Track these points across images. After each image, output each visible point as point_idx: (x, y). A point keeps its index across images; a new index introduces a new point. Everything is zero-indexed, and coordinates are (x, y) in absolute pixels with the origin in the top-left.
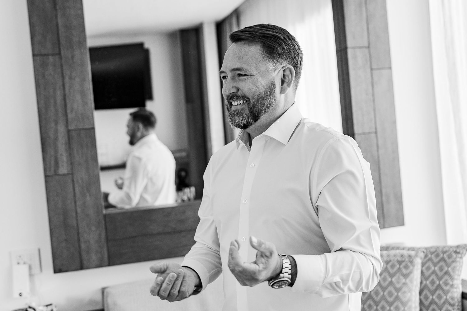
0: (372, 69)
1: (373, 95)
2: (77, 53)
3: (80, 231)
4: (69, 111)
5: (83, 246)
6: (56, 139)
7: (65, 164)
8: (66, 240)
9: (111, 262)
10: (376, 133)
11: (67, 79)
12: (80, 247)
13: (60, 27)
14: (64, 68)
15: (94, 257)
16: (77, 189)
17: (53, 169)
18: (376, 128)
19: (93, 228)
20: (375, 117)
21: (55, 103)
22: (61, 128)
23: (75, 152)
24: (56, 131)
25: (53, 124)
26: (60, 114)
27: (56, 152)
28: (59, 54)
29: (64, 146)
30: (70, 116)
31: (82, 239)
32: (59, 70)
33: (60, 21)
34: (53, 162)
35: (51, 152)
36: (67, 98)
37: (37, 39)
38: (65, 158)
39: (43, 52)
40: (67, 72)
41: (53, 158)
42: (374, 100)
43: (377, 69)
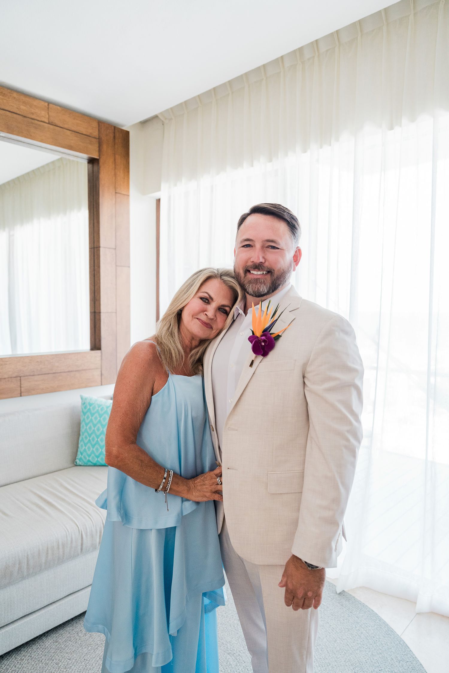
0: (116, 266)
1: (116, 285)
10: (116, 313)
18: (116, 310)
20: (116, 301)
42: (116, 289)
43: (120, 266)
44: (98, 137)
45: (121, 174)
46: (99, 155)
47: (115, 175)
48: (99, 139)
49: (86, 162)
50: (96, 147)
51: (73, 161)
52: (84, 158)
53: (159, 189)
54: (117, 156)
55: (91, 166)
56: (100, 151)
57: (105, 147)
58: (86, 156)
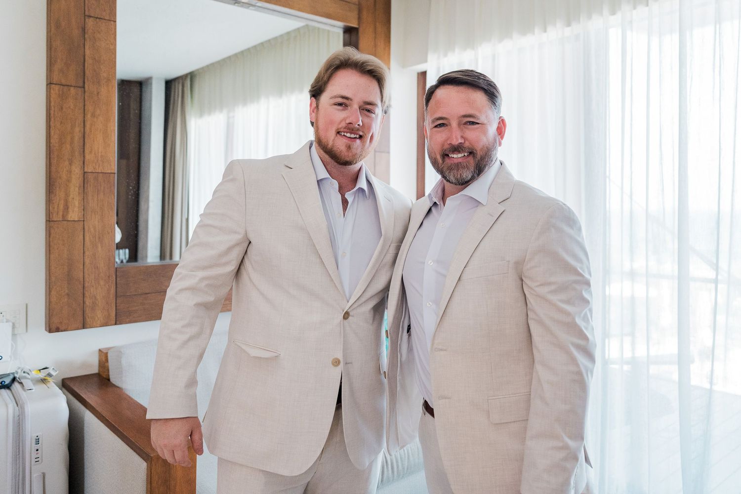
2: (103, 91)
3: (86, 285)
4: (87, 151)
5: (88, 302)
6: (69, 181)
7: (76, 209)
8: (68, 295)
9: (119, 320)
11: (89, 116)
12: (84, 302)
13: (87, 58)
14: (87, 103)
15: (99, 315)
16: (87, 239)
17: (61, 213)
19: (102, 283)
21: (72, 139)
22: (77, 170)
23: (90, 198)
24: (70, 172)
25: (67, 163)
26: (77, 153)
27: (67, 195)
28: (84, 87)
29: (77, 189)
30: (87, 157)
31: (87, 294)
32: (81, 105)
33: (88, 52)
34: (61, 207)
35: (60, 194)
36: (86, 136)
37: (58, 65)
38: (77, 204)
39: (64, 82)
40: (89, 108)
41: (62, 202)
43: (379, 152)
44: (357, 3)
45: (381, 44)
46: (359, 24)
47: (375, 46)
48: (359, 5)
49: (341, 32)
50: (355, 14)
51: (324, 30)
52: (339, 27)
53: (425, 61)
54: (377, 24)
55: (347, 36)
56: (359, 19)
57: (365, 13)
58: (341, 24)
